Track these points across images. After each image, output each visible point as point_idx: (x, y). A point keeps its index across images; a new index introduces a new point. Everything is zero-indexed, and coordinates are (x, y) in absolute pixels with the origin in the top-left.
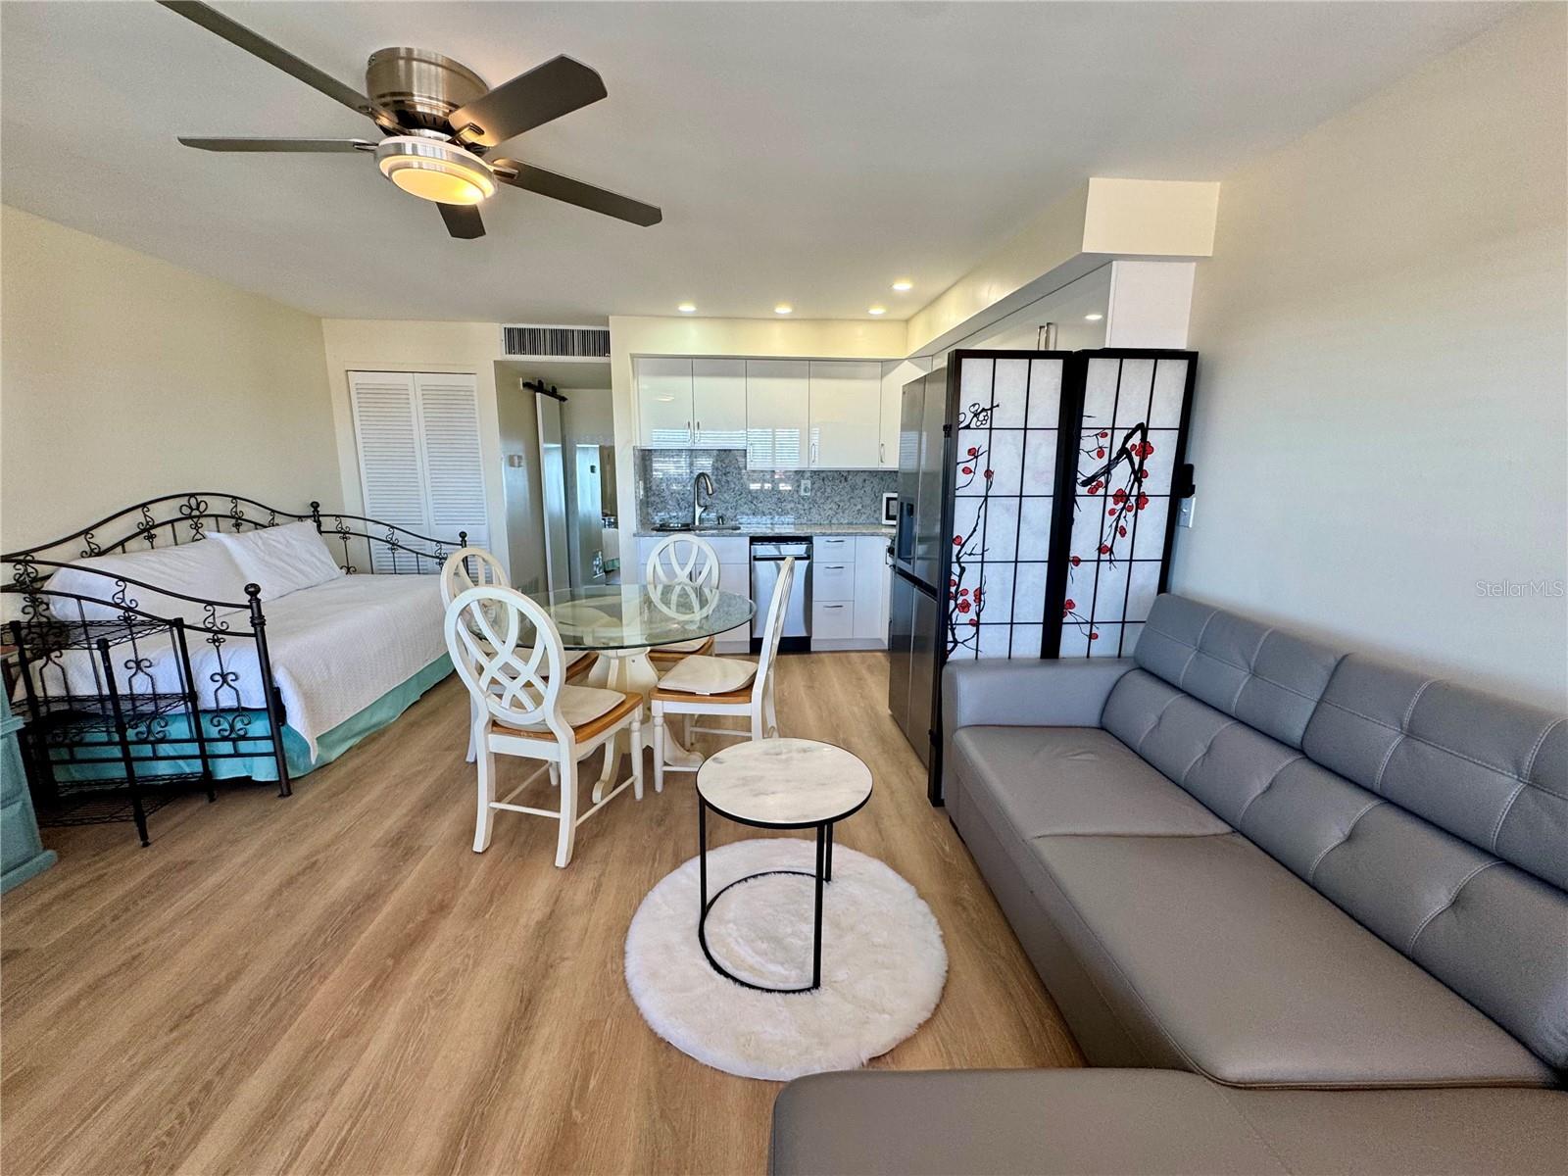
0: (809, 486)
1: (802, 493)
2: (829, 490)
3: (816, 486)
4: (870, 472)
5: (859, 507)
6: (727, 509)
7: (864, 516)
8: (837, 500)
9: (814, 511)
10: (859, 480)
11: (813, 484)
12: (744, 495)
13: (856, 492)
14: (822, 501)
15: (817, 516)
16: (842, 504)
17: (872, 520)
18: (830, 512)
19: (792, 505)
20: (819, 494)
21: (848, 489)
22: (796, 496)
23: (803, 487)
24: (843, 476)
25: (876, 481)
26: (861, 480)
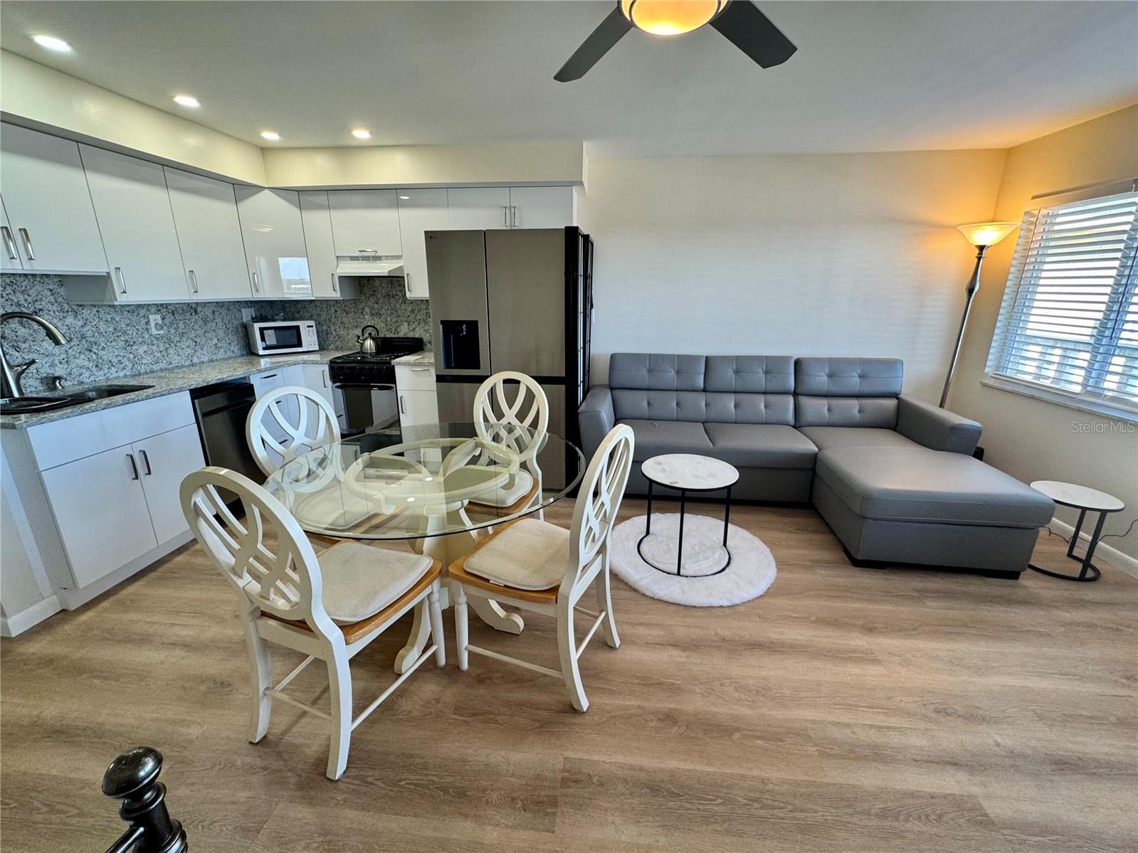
0: (160, 322)
1: (154, 332)
2: (181, 325)
3: (167, 321)
4: (217, 302)
5: (215, 341)
6: (53, 365)
7: (222, 350)
8: (192, 335)
9: (171, 351)
10: (208, 312)
11: (163, 319)
12: (75, 342)
13: (209, 325)
14: (178, 339)
15: (176, 357)
16: (197, 340)
17: (230, 354)
18: (189, 351)
19: (145, 348)
20: (172, 331)
21: (200, 322)
22: (146, 336)
23: (152, 324)
24: (193, 308)
25: (224, 312)
26: (210, 311)
